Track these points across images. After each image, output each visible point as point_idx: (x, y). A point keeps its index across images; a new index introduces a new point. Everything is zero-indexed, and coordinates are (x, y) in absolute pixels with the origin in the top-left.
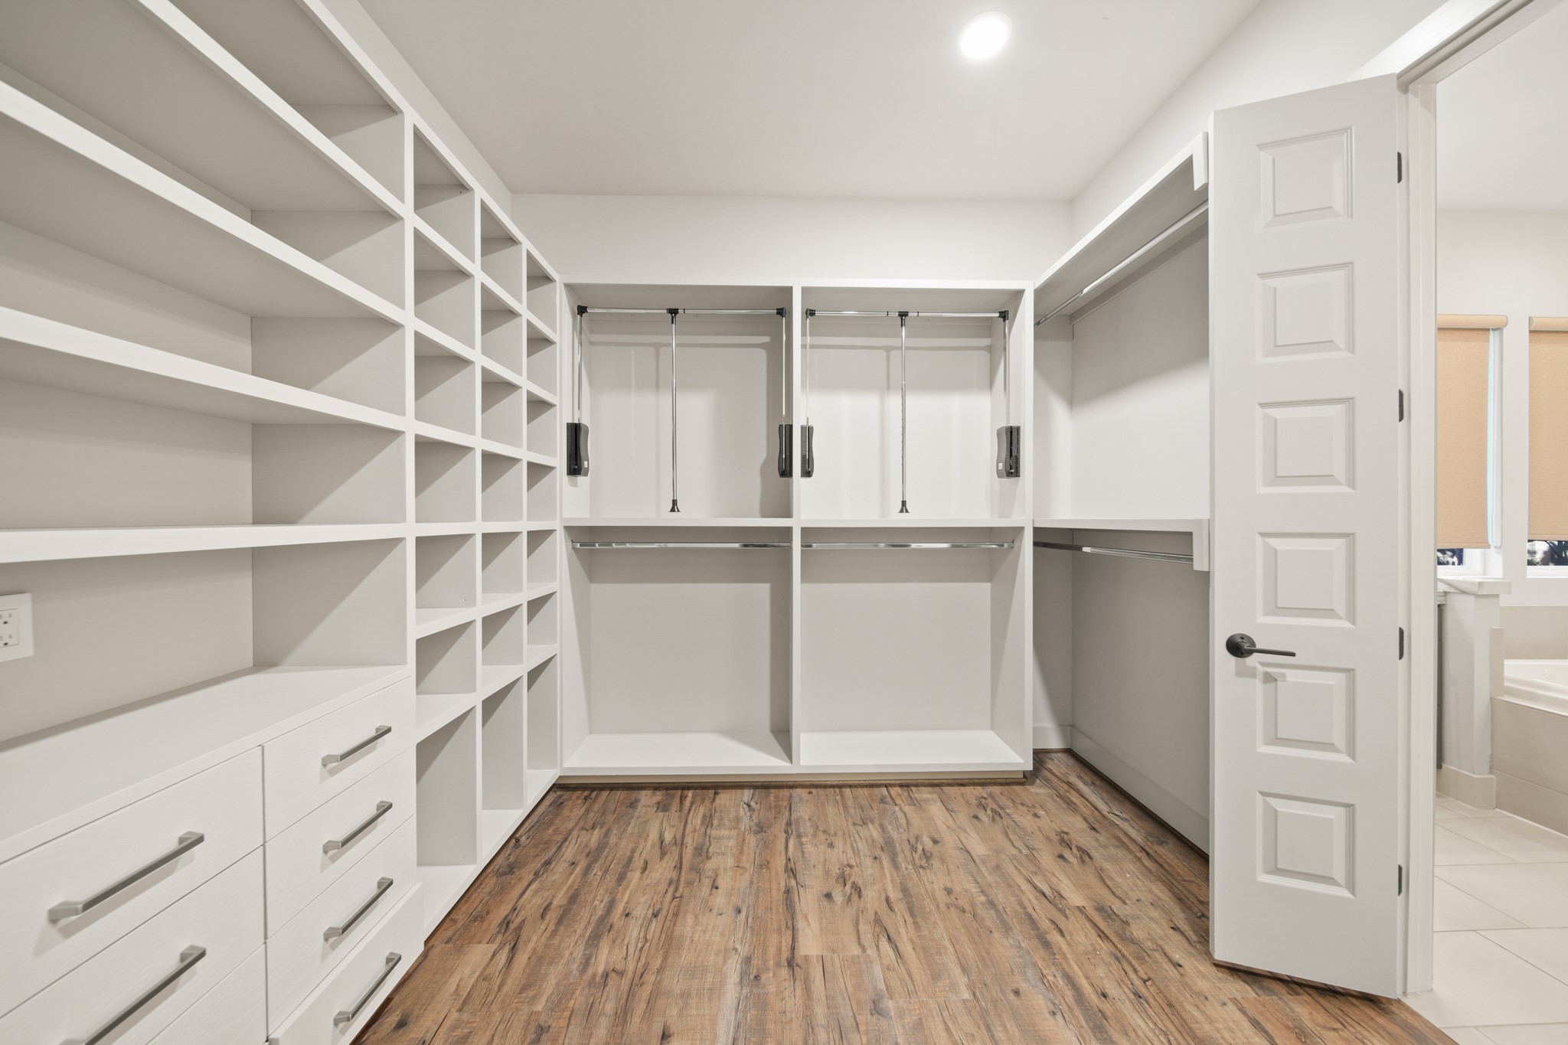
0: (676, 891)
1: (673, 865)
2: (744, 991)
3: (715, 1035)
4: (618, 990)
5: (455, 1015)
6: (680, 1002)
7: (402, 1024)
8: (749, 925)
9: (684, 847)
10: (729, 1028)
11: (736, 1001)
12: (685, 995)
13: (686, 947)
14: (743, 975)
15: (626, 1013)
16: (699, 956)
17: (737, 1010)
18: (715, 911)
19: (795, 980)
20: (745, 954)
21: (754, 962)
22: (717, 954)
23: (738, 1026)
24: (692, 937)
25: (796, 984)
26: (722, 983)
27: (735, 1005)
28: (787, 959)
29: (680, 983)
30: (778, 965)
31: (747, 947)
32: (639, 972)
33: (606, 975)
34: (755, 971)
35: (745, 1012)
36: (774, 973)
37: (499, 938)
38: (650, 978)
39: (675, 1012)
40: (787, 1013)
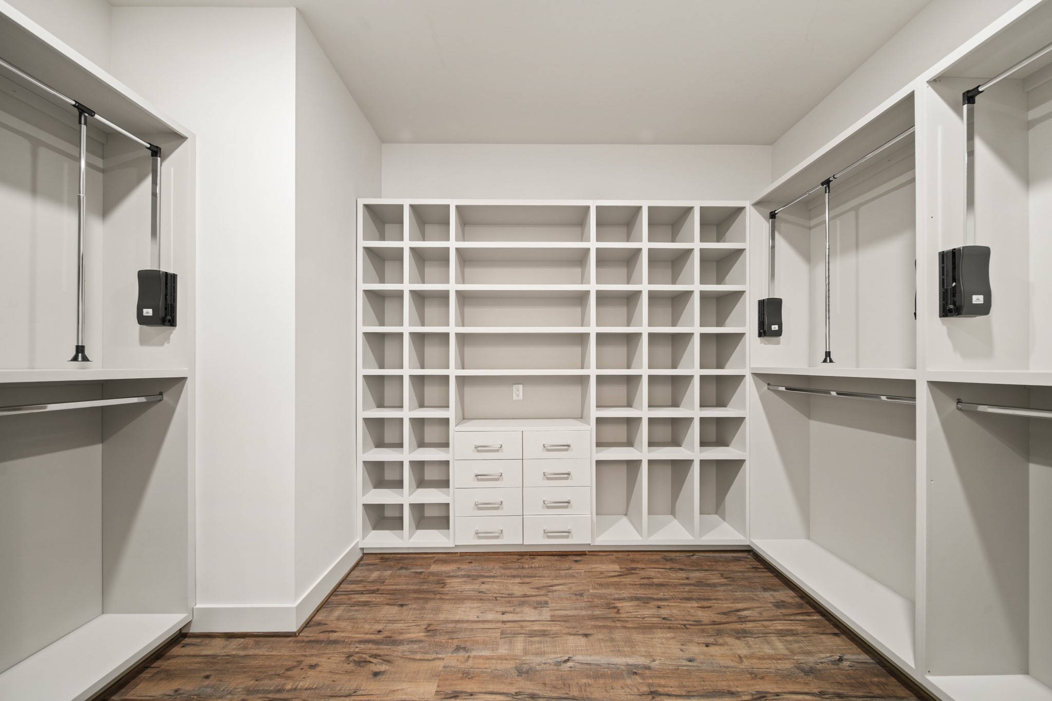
0: (690, 625)
1: (716, 620)
2: (623, 667)
3: (591, 655)
4: (608, 613)
5: (583, 571)
6: (607, 638)
7: (576, 561)
8: (680, 668)
9: (741, 623)
10: (596, 661)
11: (615, 663)
12: (612, 640)
13: (646, 636)
14: (636, 666)
15: (596, 618)
16: (641, 643)
17: (609, 664)
18: (683, 647)
19: (640, 695)
20: (651, 666)
21: (647, 671)
22: (646, 651)
23: (598, 665)
24: (655, 638)
25: (637, 696)
26: (626, 656)
27: (611, 663)
28: (657, 691)
29: (619, 637)
30: (649, 685)
31: (658, 667)
32: (621, 619)
33: (615, 608)
34: (640, 672)
35: (608, 668)
36: (641, 683)
37: (624, 570)
38: (619, 624)
39: (600, 637)
40: (612, 690)
